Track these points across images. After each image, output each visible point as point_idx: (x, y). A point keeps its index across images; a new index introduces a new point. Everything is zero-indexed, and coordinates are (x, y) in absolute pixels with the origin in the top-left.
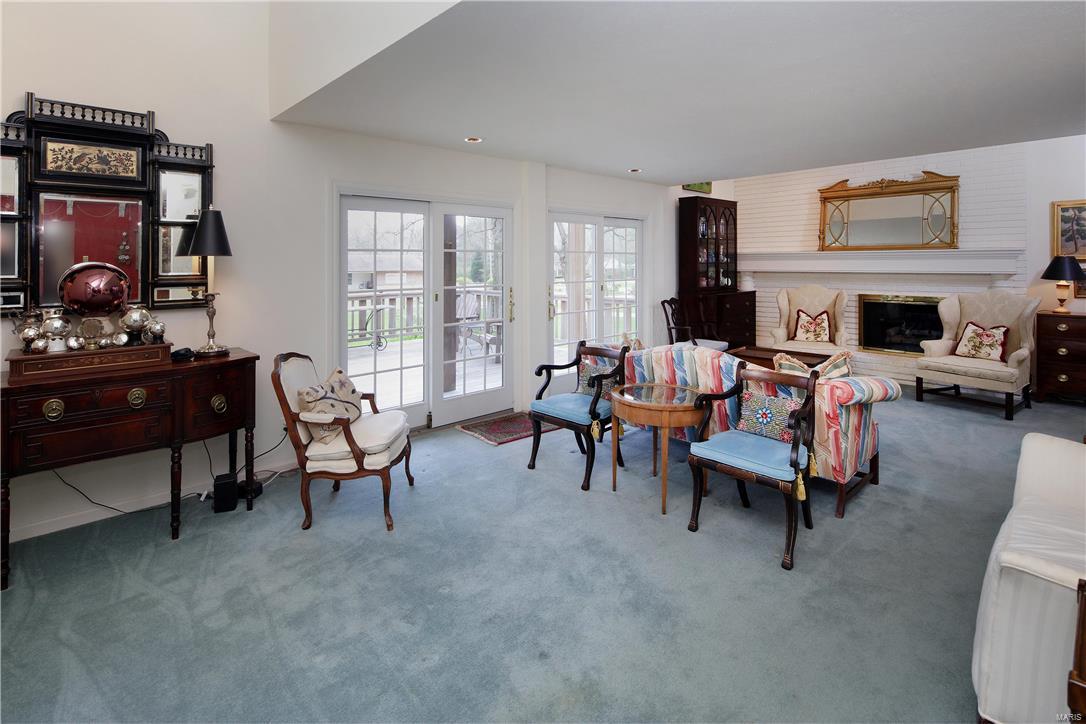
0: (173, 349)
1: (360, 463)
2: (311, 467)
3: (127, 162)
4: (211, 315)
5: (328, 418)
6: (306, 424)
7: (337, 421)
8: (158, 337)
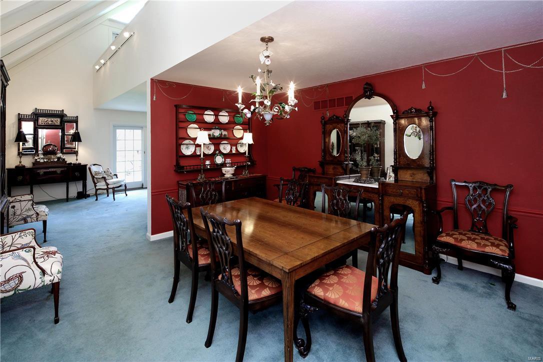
0: (67, 163)
1: (107, 186)
2: (97, 188)
3: (57, 121)
4: (77, 156)
5: (101, 177)
6: (96, 178)
7: (103, 177)
8: (64, 159)
